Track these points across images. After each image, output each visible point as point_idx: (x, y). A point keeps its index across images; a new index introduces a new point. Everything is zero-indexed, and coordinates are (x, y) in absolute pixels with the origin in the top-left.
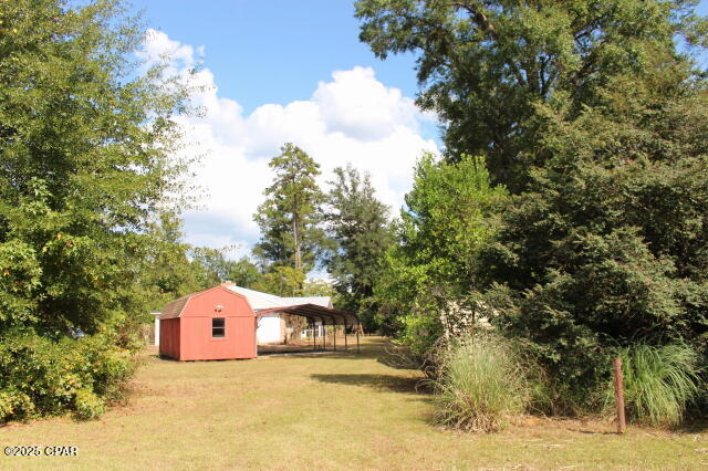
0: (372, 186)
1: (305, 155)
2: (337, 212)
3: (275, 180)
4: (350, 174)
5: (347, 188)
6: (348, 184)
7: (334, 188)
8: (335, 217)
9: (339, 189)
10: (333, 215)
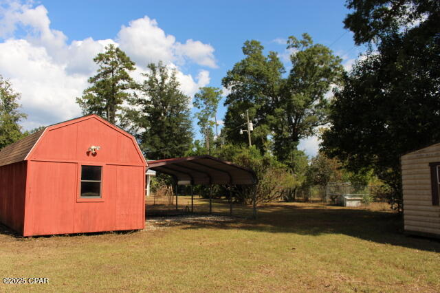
0: (177, 80)
1: (124, 55)
2: (148, 98)
3: (99, 70)
4: (161, 70)
5: (157, 81)
6: (158, 77)
7: (147, 79)
8: (146, 102)
9: (151, 80)
10: (145, 101)
